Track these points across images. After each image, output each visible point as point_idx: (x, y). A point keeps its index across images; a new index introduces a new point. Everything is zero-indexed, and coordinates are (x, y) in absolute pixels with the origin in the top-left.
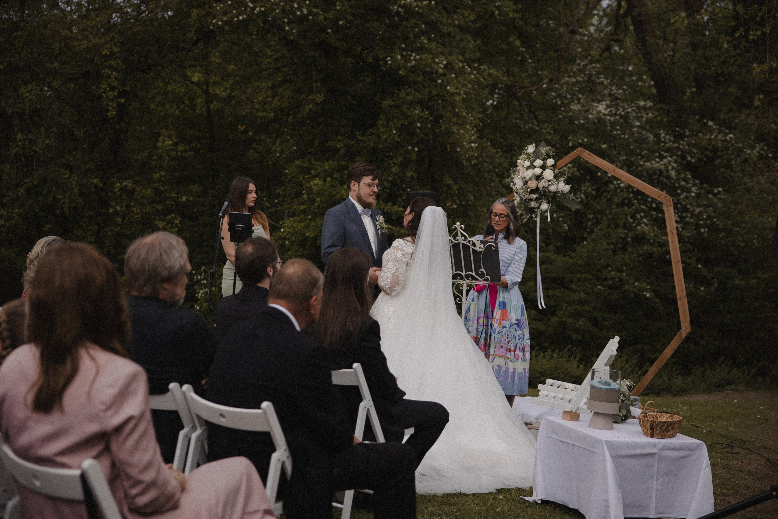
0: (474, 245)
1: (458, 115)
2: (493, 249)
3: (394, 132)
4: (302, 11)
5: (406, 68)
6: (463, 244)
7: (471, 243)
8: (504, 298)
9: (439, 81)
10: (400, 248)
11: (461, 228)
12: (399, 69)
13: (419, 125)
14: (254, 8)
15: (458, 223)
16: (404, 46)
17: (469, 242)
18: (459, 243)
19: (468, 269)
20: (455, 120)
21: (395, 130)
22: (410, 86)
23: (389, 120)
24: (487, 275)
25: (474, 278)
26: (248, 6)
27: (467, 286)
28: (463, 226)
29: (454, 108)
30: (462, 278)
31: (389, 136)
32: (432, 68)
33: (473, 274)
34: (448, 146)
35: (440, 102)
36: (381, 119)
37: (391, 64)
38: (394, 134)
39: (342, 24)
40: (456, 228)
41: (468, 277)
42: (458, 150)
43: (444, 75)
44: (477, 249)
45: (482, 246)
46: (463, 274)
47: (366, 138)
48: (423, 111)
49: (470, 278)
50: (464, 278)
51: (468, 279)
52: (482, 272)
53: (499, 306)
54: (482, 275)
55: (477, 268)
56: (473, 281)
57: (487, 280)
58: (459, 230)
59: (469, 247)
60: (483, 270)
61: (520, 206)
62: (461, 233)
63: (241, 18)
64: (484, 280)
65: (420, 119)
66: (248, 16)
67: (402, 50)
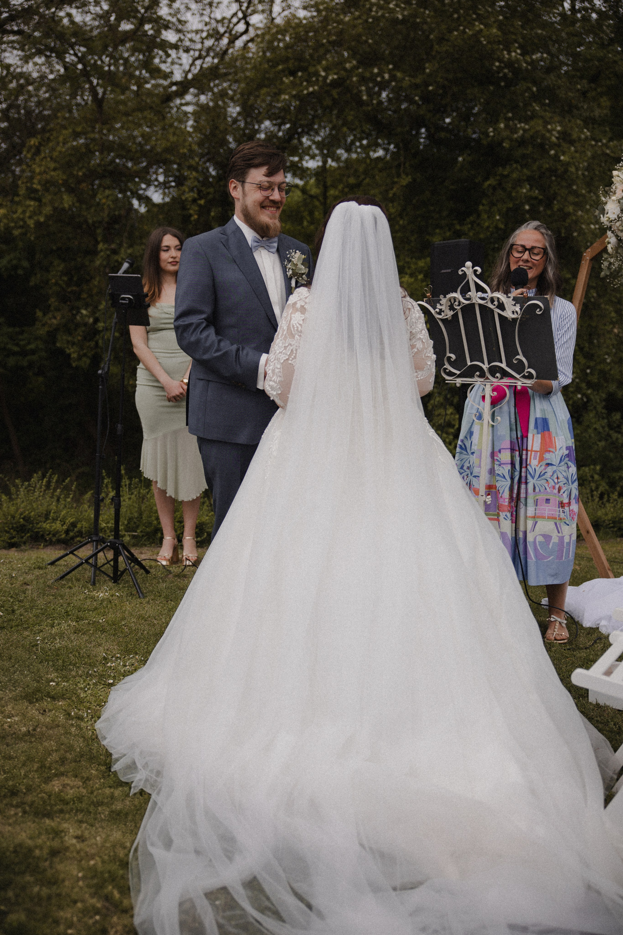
0: (501, 306)
1: (576, 194)
2: (538, 312)
3: (498, 217)
4: (383, 77)
5: (511, 140)
6: (480, 305)
7: (496, 303)
8: (543, 411)
9: (552, 152)
10: (298, 306)
11: (475, 271)
12: (502, 141)
13: (527, 207)
14: (325, 78)
15: (469, 264)
16: (510, 115)
17: (492, 300)
18: (473, 305)
19: (494, 356)
20: (571, 198)
21: (499, 215)
22: (517, 162)
23: (492, 204)
24: (529, 368)
25: (505, 374)
26: (320, 75)
27: (493, 390)
28: (477, 268)
29: (570, 186)
30: (482, 375)
31: (492, 223)
32: (543, 137)
33: (504, 365)
34: (563, 231)
35: (553, 178)
36: (483, 205)
37: (494, 136)
38: (499, 220)
39: (432, 90)
40: (465, 275)
41: (493, 371)
42: (575, 234)
43: (559, 146)
44: (508, 314)
45: (518, 308)
46: (485, 367)
47: (466, 228)
48: (531, 189)
49: (498, 375)
50: (488, 375)
51: (494, 376)
52: (520, 361)
53: (536, 427)
54: (519, 368)
55: (511, 353)
56: (506, 380)
57: (530, 376)
58: (472, 278)
59: (492, 311)
60: (521, 357)
61: (617, 252)
62: (476, 284)
63: (311, 89)
64: (524, 377)
65: (529, 199)
66: (321, 88)
67: (508, 119)
